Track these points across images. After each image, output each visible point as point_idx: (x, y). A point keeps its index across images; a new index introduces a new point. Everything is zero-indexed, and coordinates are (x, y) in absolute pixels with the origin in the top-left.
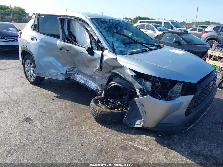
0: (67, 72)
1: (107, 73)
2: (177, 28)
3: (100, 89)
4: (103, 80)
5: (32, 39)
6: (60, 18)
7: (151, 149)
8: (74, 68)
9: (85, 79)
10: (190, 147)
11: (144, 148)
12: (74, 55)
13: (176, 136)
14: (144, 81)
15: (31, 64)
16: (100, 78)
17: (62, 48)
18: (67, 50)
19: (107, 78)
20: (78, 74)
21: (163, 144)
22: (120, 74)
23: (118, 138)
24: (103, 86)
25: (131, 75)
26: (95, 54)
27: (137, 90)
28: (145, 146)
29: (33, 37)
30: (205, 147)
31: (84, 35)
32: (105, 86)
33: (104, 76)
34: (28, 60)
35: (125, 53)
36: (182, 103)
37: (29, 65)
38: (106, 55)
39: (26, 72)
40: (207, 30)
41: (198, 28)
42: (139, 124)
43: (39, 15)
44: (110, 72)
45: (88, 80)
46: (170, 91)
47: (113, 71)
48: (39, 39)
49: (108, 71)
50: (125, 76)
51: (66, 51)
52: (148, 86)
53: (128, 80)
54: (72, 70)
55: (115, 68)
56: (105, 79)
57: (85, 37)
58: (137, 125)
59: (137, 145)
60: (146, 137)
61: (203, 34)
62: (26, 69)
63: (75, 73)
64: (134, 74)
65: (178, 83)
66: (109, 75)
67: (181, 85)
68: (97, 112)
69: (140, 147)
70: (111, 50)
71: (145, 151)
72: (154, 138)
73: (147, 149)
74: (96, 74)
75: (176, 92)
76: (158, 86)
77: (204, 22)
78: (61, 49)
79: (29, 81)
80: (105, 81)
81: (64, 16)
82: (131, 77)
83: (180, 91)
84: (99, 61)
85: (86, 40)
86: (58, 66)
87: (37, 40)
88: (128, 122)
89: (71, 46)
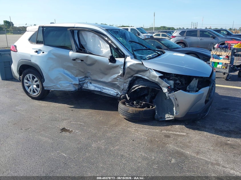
0: (80, 81)
1: (129, 78)
2: (143, 34)
3: (121, 93)
4: (125, 84)
5: (37, 52)
6: (70, 30)
7: (187, 133)
8: (86, 77)
9: (101, 86)
10: (213, 127)
11: (182, 134)
12: (90, 65)
13: (198, 122)
14: (168, 80)
15: (33, 78)
16: (122, 83)
17: (76, 58)
18: (82, 60)
19: (128, 83)
20: (91, 83)
21: (194, 129)
22: (144, 77)
23: (157, 131)
24: (125, 90)
25: (158, 76)
26: (117, 62)
27: (163, 88)
28: (182, 132)
29: (38, 50)
30: (223, 126)
31: (99, 45)
32: (127, 89)
33: (126, 81)
34: (30, 74)
35: (144, 58)
36: (203, 93)
37: (31, 80)
38: (129, 62)
39: (26, 88)
40: (174, 35)
41: (161, 33)
42: (168, 117)
43: (43, 27)
44: (132, 76)
45: (104, 88)
46: (188, 86)
47: (136, 75)
48: (46, 51)
49: (130, 76)
50: (151, 78)
51: (80, 61)
52: (172, 84)
53: (153, 81)
54: (84, 80)
55: (138, 72)
56: (127, 84)
57: (100, 47)
58: (167, 118)
59: (175, 133)
60: (177, 126)
61: (171, 39)
62: (26, 85)
63: (87, 83)
64: (161, 75)
65: (195, 79)
66: (130, 79)
67: (197, 80)
68: (131, 112)
69: (178, 133)
70: (133, 56)
71: (184, 135)
72: (184, 126)
73: (184, 134)
74: (118, 80)
75: (193, 87)
76: (179, 84)
77: (160, 27)
78: (74, 60)
79: (31, 97)
80: (126, 86)
81: (74, 27)
82: (158, 77)
83: (196, 85)
84: (122, 67)
85: (102, 50)
86: (70, 77)
87: (43, 53)
88: (159, 117)
89: (88, 56)
